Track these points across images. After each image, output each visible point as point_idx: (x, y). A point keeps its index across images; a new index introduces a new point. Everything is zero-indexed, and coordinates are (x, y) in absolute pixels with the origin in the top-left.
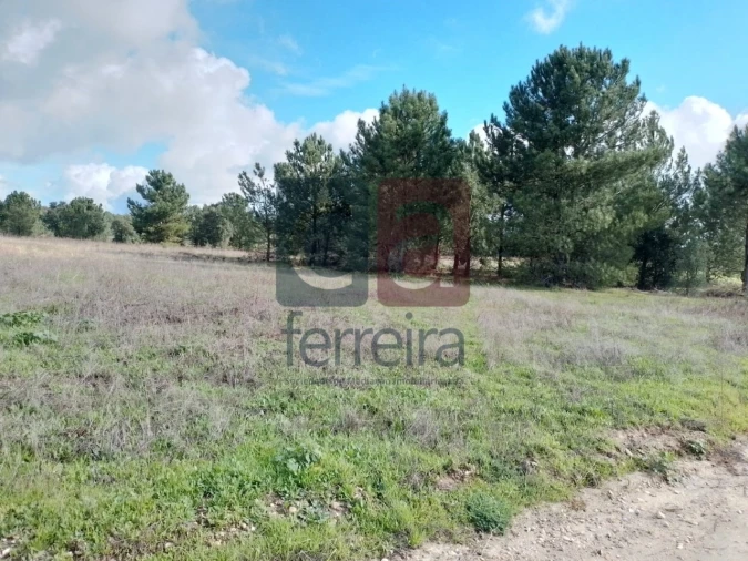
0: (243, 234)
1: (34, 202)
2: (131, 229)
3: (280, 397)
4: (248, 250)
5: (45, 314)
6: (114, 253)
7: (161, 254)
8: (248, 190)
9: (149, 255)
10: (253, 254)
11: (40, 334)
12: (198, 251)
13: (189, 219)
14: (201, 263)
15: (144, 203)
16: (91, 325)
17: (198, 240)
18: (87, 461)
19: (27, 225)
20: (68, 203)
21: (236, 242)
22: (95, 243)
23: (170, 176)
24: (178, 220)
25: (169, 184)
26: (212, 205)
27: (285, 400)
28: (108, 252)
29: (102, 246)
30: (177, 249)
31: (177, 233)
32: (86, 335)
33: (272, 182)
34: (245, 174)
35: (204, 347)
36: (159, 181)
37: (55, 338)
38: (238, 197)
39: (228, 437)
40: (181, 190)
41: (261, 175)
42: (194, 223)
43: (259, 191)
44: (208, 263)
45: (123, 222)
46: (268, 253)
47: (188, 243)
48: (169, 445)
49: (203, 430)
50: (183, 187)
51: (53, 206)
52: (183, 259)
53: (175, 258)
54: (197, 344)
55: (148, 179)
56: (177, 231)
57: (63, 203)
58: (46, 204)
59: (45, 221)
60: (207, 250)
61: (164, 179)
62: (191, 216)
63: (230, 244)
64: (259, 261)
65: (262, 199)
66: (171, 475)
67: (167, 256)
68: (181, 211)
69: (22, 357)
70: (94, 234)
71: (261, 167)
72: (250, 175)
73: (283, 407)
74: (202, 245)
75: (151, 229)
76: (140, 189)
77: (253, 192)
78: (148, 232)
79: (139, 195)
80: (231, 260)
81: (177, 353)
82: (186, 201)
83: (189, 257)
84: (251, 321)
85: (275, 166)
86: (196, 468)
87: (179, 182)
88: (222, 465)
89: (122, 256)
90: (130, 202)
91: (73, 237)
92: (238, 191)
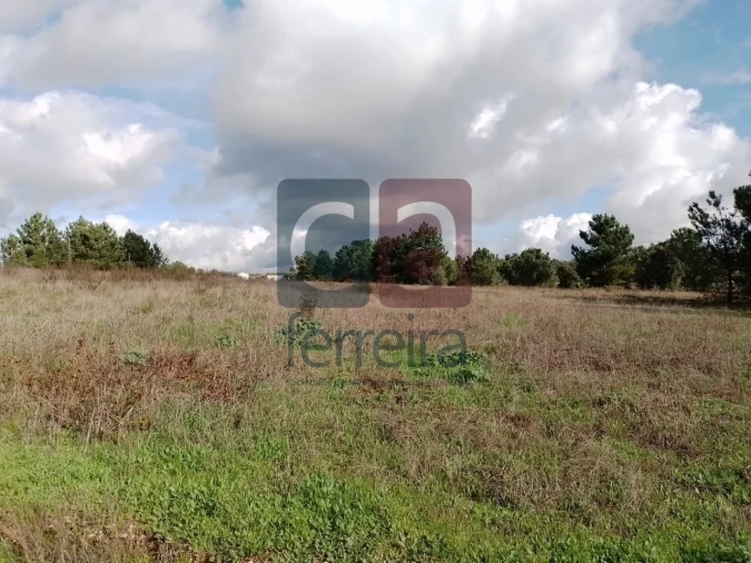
0: (697, 273)
1: (493, 255)
2: (575, 274)
3: (724, 474)
4: (702, 291)
5: (485, 355)
6: (559, 298)
7: (603, 298)
8: (701, 222)
9: (593, 299)
10: (709, 295)
11: (476, 373)
12: (644, 294)
13: (634, 260)
14: (645, 306)
15: (587, 248)
16: (521, 367)
17: (644, 283)
18: (495, 503)
19: (488, 276)
20: (519, 254)
21: (689, 284)
22: (541, 290)
23: (613, 219)
24: (622, 263)
25: (612, 227)
26: (660, 244)
27: (731, 479)
28: (553, 297)
29: (548, 291)
30: (622, 292)
31: (621, 276)
32: (516, 377)
33: (732, 210)
34: (696, 205)
35: (632, 401)
36: (602, 225)
37: (488, 376)
38: (690, 231)
39: (646, 514)
40: (626, 231)
41: (717, 204)
42: (640, 264)
43: (715, 222)
44: (654, 307)
45: (567, 267)
46: (730, 293)
47: (633, 285)
48: (577, 506)
49: (617, 497)
50: (626, 228)
51: (507, 258)
52: (628, 302)
53: (618, 302)
54: (625, 396)
55: (591, 224)
56: (622, 273)
57: (515, 255)
58: (502, 257)
59: (500, 271)
60: (656, 293)
61: (607, 221)
62: (636, 257)
63: (682, 285)
64: (717, 303)
65: (720, 231)
66: (572, 542)
67: (610, 299)
68: (626, 252)
69: (461, 392)
70: (542, 281)
71: (717, 194)
72: (703, 206)
73: (728, 489)
74: (649, 288)
75: (595, 273)
76: (583, 235)
77: (707, 225)
78: (591, 276)
79: (583, 241)
80: (682, 302)
81: (601, 403)
82: (630, 242)
83: (634, 300)
84: (695, 374)
85: (735, 191)
86: (602, 541)
87: (622, 224)
88: (633, 545)
89: (565, 301)
90: (574, 248)
91: (524, 285)
92: (689, 225)
